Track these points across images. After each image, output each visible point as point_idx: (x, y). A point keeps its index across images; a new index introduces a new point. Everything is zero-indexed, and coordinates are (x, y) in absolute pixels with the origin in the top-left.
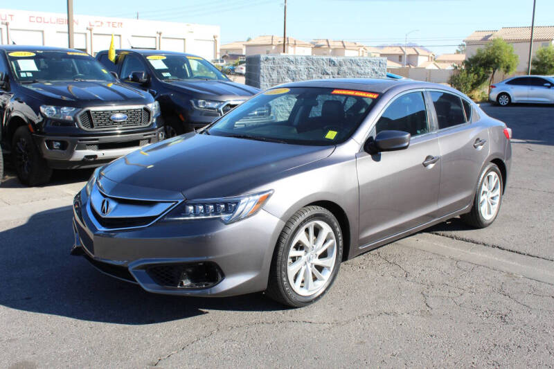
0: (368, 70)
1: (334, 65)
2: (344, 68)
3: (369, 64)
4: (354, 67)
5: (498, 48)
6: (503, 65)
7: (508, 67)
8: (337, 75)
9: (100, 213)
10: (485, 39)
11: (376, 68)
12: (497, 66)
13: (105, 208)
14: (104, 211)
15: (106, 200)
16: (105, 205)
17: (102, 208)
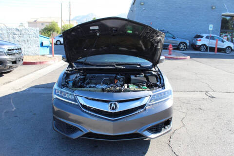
0: (32, 33)
3: (32, 31)
4: (27, 32)
5: (54, 25)
6: (56, 31)
7: (58, 31)
8: (20, 35)
9: (109, 110)
10: (35, 21)
11: (35, 32)
12: (54, 31)
13: (113, 107)
14: (113, 109)
15: (113, 103)
16: (113, 105)
17: (110, 108)
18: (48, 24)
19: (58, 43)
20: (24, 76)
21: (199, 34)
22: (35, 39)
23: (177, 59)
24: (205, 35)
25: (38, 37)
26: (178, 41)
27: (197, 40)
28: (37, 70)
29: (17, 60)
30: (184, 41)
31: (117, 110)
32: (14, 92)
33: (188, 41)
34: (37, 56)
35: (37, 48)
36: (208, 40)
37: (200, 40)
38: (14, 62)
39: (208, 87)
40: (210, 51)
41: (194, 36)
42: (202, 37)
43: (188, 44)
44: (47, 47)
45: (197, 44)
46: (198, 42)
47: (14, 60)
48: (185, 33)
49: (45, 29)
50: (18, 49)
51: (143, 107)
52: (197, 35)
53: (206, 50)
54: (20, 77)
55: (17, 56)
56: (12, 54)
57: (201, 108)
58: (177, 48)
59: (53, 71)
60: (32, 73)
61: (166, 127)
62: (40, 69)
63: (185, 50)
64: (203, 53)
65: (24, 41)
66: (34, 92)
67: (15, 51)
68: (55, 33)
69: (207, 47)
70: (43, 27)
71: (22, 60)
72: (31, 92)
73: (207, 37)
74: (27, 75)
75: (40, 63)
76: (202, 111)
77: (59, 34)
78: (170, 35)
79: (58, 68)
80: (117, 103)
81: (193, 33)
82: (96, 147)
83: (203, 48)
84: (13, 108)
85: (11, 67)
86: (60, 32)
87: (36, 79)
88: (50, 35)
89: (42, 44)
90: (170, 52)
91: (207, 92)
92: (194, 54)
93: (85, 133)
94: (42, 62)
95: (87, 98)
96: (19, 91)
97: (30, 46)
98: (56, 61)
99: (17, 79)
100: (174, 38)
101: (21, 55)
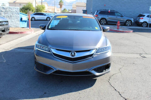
0: (14, 11)
1: (4, 9)
2: (7, 10)
3: (14, 9)
4: (10, 10)
5: (30, 5)
6: (31, 10)
7: (33, 10)
8: (5, 12)
9: (71, 57)
10: (14, 2)
11: (17, 10)
12: (30, 10)
13: (73, 55)
14: (73, 56)
15: (73, 52)
16: (73, 54)
17: (71, 55)
18: (25, 4)
19: (33, 19)
20: (10, 41)
21: (142, 14)
22: (16, 15)
23: (123, 32)
24: (146, 15)
25: (18, 14)
26: (124, 19)
27: (140, 18)
28: (19, 38)
29: (5, 29)
30: (130, 19)
31: (75, 57)
32: (4, 51)
33: (133, 19)
34: (18, 28)
35: (18, 22)
36: (148, 18)
37: (143, 18)
38: (3, 31)
39: (143, 51)
40: (149, 27)
41: (138, 15)
42: (144, 16)
43: (133, 21)
44: (25, 21)
45: (140, 22)
46: (141, 20)
47: (3, 29)
48: (131, 13)
49: (23, 8)
50: (6, 22)
51: (91, 55)
52: (140, 15)
53: (147, 26)
54: (7, 42)
55: (5, 27)
56: (2, 25)
57: (135, 63)
58: (124, 24)
59: (31, 38)
60: (15, 39)
61: (107, 70)
62: (21, 37)
63: (130, 26)
64: (144, 28)
65: (9, 16)
66: (18, 51)
67: (4, 23)
68: (30, 12)
69: (147, 24)
70: (21, 7)
71: (9, 29)
72: (16, 51)
73: (148, 16)
74: (12, 40)
75: (21, 33)
76: (135, 65)
77: (33, 13)
78: (119, 14)
79: (34, 37)
80: (75, 52)
81: (137, 13)
82: (62, 81)
83: (144, 25)
84: (4, 61)
85: (1, 34)
86: (34, 11)
87: (19, 44)
88: (27, 13)
89: (21, 19)
90: (118, 27)
91: (141, 54)
92: (137, 29)
93: (55, 70)
94: (22, 32)
95: (56, 49)
96: (8, 50)
97: (13, 21)
98: (33, 32)
99: (5, 43)
100: (122, 17)
101: (8, 26)
